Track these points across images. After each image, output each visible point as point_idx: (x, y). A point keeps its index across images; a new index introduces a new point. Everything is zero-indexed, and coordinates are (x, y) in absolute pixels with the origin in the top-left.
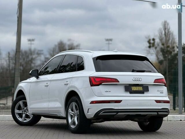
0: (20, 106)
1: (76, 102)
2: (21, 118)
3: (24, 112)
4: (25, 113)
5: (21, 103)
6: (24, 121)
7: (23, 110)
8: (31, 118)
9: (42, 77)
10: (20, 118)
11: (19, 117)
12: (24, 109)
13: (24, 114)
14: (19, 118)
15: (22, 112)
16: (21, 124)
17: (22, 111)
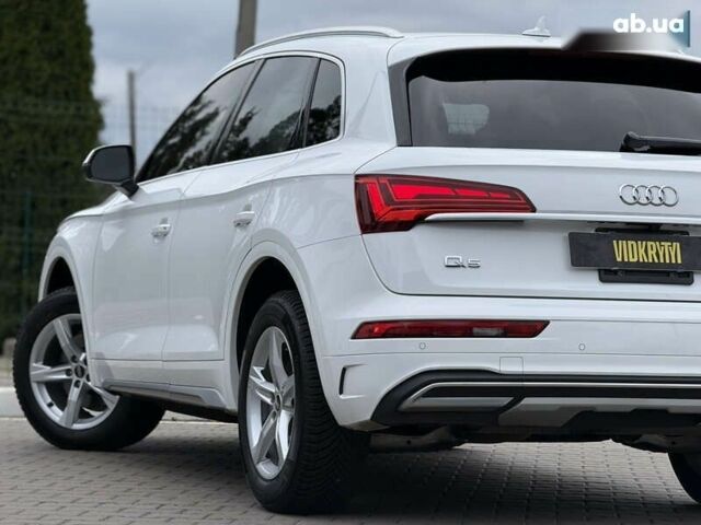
0: (55, 343)
1: (286, 325)
2: (62, 409)
3: (75, 378)
4: (83, 380)
5: (60, 326)
6: (74, 422)
7: (71, 366)
8: (111, 407)
9: (152, 188)
10: (55, 408)
11: (49, 400)
12: (74, 359)
13: (77, 385)
14: (50, 405)
15: (64, 377)
16: (58, 438)
17: (68, 372)
